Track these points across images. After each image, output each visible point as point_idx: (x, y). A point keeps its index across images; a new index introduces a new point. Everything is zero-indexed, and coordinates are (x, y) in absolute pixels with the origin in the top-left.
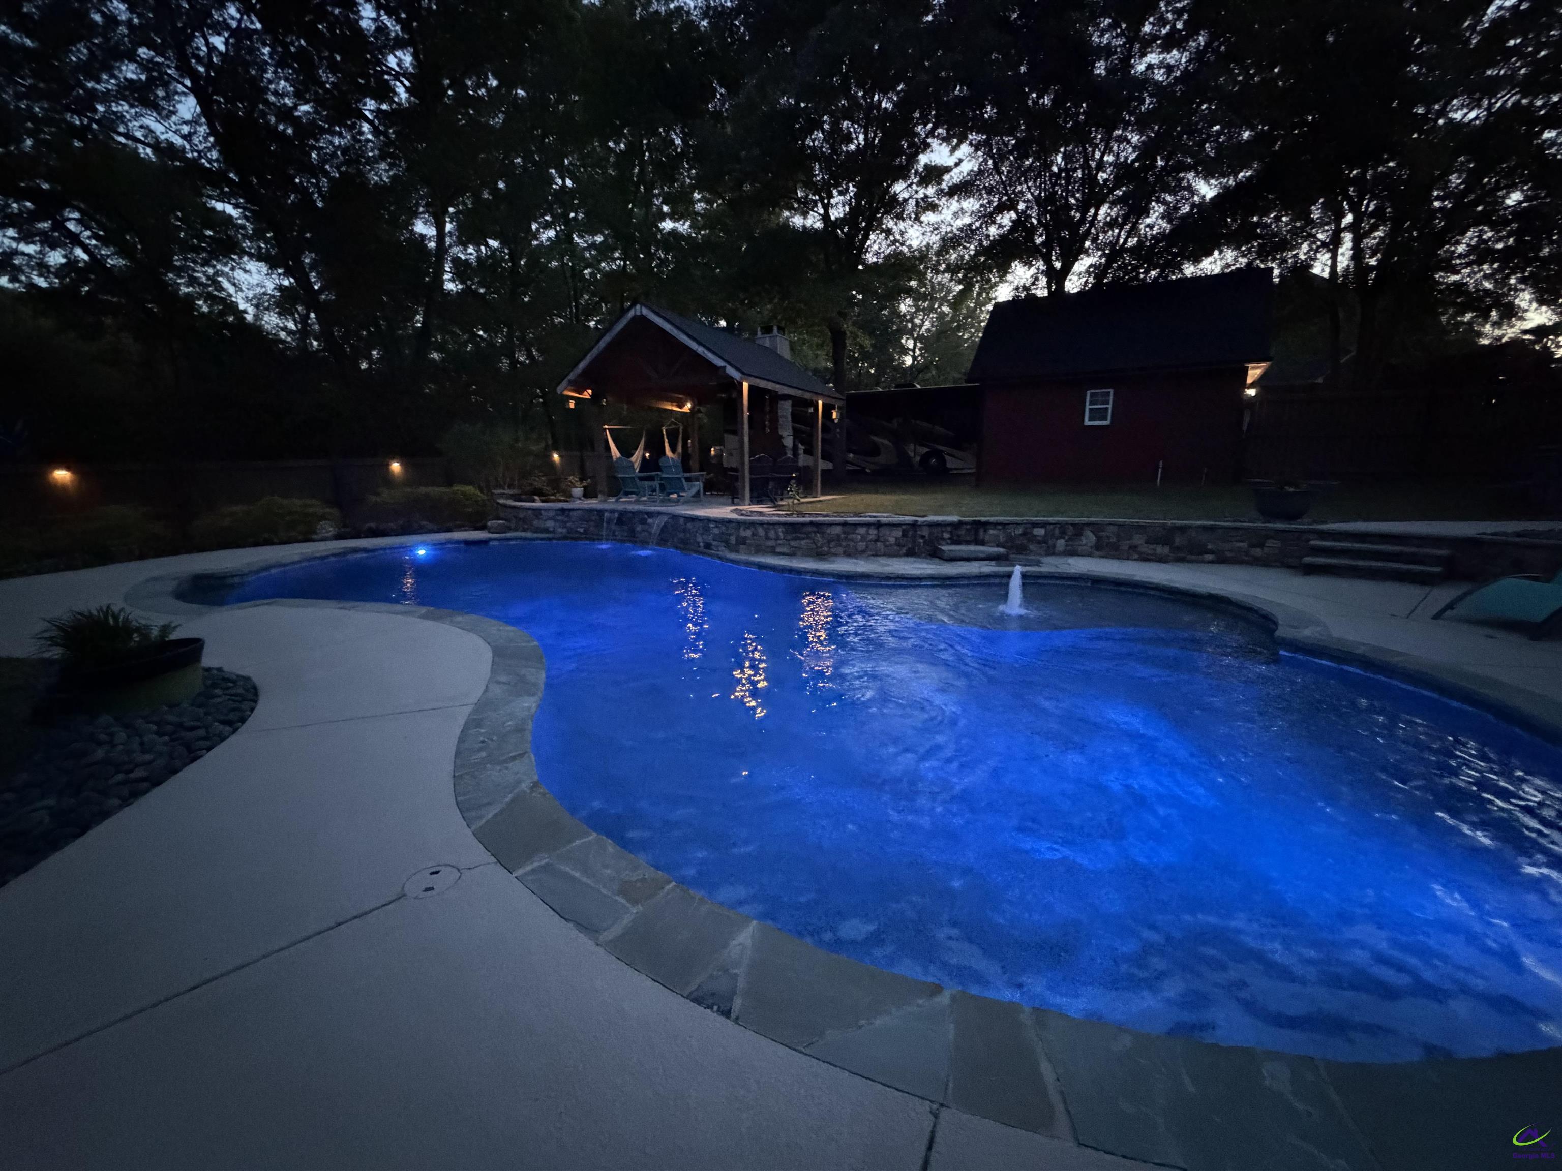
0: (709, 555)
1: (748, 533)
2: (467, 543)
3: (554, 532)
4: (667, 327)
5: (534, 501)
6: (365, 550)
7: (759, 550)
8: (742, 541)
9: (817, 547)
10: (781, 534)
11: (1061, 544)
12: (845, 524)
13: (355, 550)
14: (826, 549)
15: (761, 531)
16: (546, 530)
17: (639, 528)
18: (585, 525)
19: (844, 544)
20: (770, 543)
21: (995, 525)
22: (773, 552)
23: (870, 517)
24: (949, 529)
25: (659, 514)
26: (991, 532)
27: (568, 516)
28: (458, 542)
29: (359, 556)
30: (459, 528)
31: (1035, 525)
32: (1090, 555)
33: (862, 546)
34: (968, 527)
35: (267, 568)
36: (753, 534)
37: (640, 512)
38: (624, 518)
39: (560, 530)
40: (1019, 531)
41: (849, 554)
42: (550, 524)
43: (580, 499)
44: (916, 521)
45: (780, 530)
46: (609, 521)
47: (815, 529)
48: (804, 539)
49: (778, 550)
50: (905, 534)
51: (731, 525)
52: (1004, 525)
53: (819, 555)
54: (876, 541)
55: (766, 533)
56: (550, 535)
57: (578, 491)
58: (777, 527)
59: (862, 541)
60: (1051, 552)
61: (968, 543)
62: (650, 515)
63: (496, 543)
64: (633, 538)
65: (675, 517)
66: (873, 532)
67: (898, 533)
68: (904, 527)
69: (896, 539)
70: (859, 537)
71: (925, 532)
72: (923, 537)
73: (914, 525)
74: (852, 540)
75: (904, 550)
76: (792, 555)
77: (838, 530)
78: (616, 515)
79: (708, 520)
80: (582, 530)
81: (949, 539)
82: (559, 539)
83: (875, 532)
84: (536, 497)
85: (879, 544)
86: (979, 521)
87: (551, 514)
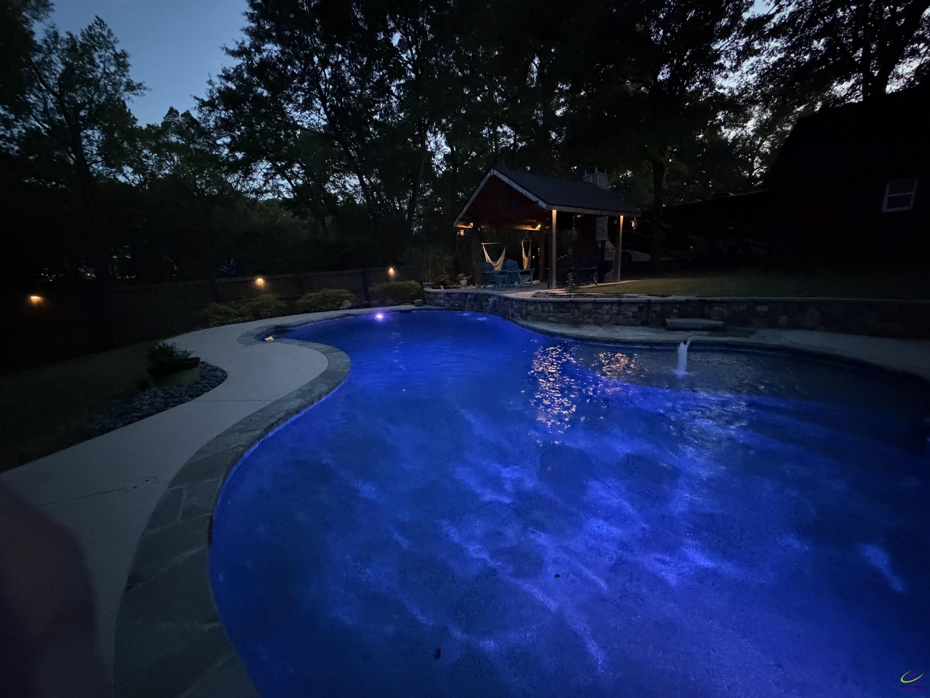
0: (513, 321)
1: (531, 308)
2: (401, 311)
3: (444, 306)
4: (506, 180)
5: (440, 288)
6: (353, 315)
7: (539, 319)
8: (529, 313)
9: (575, 318)
10: (552, 309)
11: (783, 319)
12: (595, 302)
13: (348, 315)
14: (581, 319)
15: (540, 307)
16: (440, 305)
17: (485, 304)
18: (459, 301)
19: (594, 316)
20: (545, 315)
21: (720, 303)
22: (546, 320)
23: (628, 297)
24: (678, 306)
25: (494, 295)
26: (716, 308)
27: (451, 297)
28: (396, 311)
29: (350, 317)
30: (405, 303)
31: (758, 303)
32: (813, 329)
33: (607, 317)
34: (695, 304)
35: (306, 323)
36: (535, 309)
37: (485, 294)
38: (478, 298)
39: (446, 305)
40: (743, 308)
41: (598, 323)
42: (442, 301)
43: (465, 286)
44: (650, 300)
45: (551, 307)
46: (470, 300)
47: (573, 306)
48: (565, 312)
49: (550, 319)
50: (640, 309)
51: (523, 303)
52: (728, 303)
53: (576, 324)
54: (618, 314)
55: (543, 307)
56: (441, 308)
57: (464, 282)
58: (549, 304)
59: (607, 314)
60: (774, 325)
61: (694, 317)
62: (490, 296)
63: (415, 312)
64: (481, 310)
65: (500, 297)
66: (615, 308)
67: (635, 309)
68: (640, 305)
69: (633, 312)
70: (605, 312)
71: (658, 308)
72: (655, 312)
73: (649, 303)
74: (599, 313)
75: (639, 322)
76: (558, 322)
77: (590, 306)
78: (474, 296)
79: (512, 299)
80: (457, 305)
81: (677, 313)
82: (446, 310)
83: (617, 308)
84: (442, 287)
85: (619, 316)
86: (705, 300)
87: (443, 296)
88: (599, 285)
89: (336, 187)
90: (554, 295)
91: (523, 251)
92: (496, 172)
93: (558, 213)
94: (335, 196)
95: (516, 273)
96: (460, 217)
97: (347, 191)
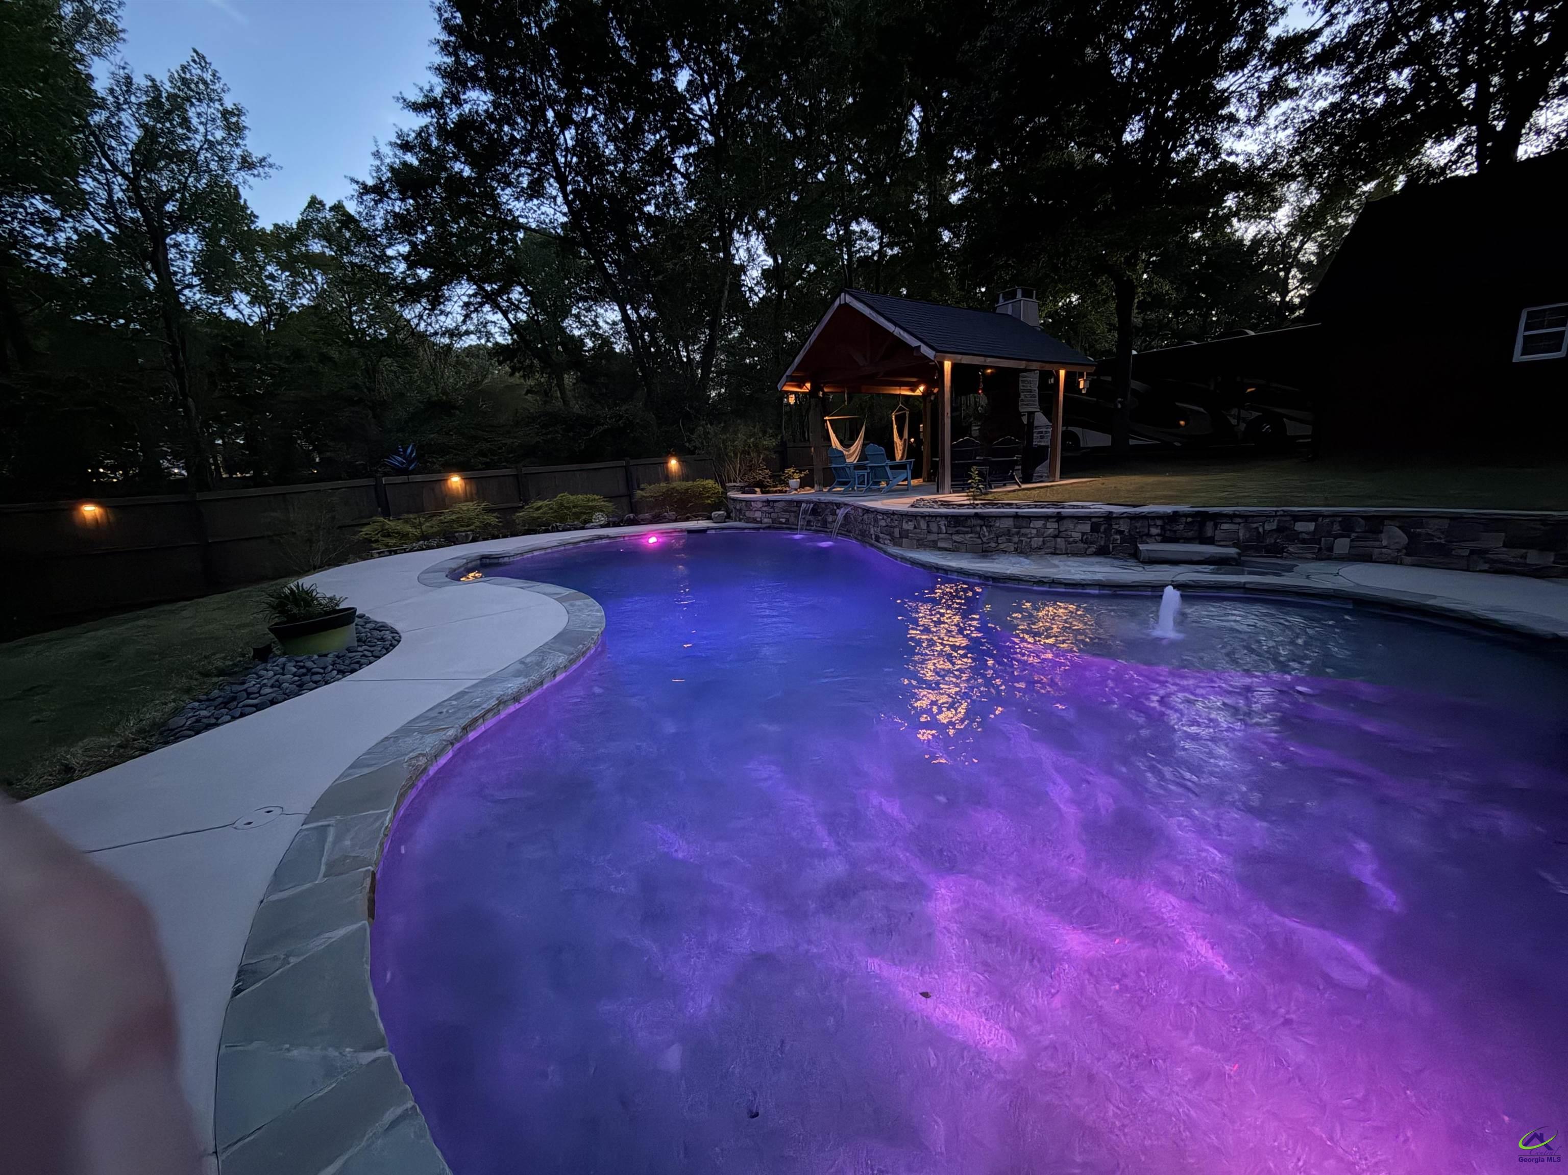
0: (876, 547)
1: (909, 526)
2: (690, 532)
3: (761, 522)
4: (866, 311)
5: (755, 492)
6: (608, 537)
7: (921, 544)
8: (904, 534)
9: (983, 543)
10: (943, 528)
11: (1342, 545)
12: (1016, 516)
13: (600, 538)
14: (993, 545)
15: (923, 525)
16: (754, 520)
17: (830, 519)
18: (787, 515)
19: (1016, 539)
20: (933, 537)
21: (1231, 517)
22: (934, 546)
23: (1074, 507)
24: (1159, 522)
25: (846, 505)
26: (1225, 526)
27: (773, 507)
28: (682, 531)
29: (604, 541)
30: (696, 517)
31: (1297, 518)
32: (1394, 561)
33: (1037, 542)
34: (1189, 520)
35: (532, 551)
36: (915, 527)
37: (831, 503)
38: (817, 509)
39: (766, 520)
40: (1271, 526)
41: (1022, 551)
42: (758, 515)
43: (796, 490)
44: (1111, 513)
45: (943, 522)
46: (805, 512)
47: (980, 522)
48: (967, 533)
49: (940, 544)
50: (1095, 528)
51: (896, 517)
52: (1246, 517)
53: (985, 553)
54: (1056, 536)
55: (928, 526)
56: (759, 525)
57: (794, 482)
58: (938, 519)
59: (1038, 536)
60: (1326, 555)
61: (1188, 540)
62: (839, 505)
63: (713, 532)
64: (824, 528)
65: (856, 508)
66: (1052, 526)
67: (1087, 528)
68: (1093, 520)
69: (1083, 534)
70: (1034, 531)
71: (1124, 526)
72: (1121, 532)
73: (1109, 517)
74: (1025, 535)
75: (1093, 549)
76: (955, 549)
77: (1009, 523)
78: (812, 505)
79: (876, 512)
80: (783, 520)
81: (1158, 535)
82: (764, 529)
83: (1055, 525)
84: (758, 490)
85: (1059, 540)
86: (1206, 512)
87: (760, 505)
88: (1024, 486)
89: (583, 324)
90: (946, 504)
91: (895, 431)
92: (849, 299)
93: (955, 367)
94: (581, 340)
95: (884, 467)
96: (788, 373)
97: (601, 332)
